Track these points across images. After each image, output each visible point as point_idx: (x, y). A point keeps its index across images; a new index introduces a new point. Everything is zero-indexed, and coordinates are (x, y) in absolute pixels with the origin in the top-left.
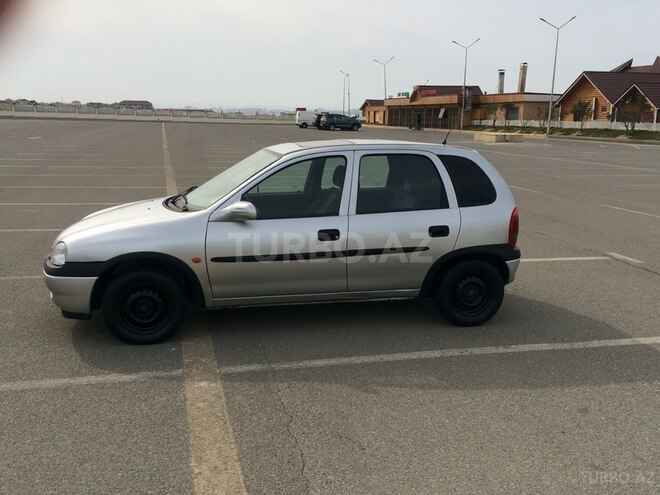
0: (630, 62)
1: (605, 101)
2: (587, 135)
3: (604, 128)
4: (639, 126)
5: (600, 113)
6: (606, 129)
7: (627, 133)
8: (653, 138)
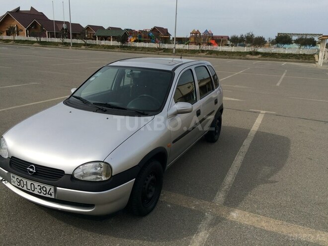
0: (19, 8)
1: (21, 26)
2: (18, 43)
3: (25, 39)
4: (43, 39)
5: (20, 32)
6: (26, 40)
7: (37, 42)
8: (51, 45)
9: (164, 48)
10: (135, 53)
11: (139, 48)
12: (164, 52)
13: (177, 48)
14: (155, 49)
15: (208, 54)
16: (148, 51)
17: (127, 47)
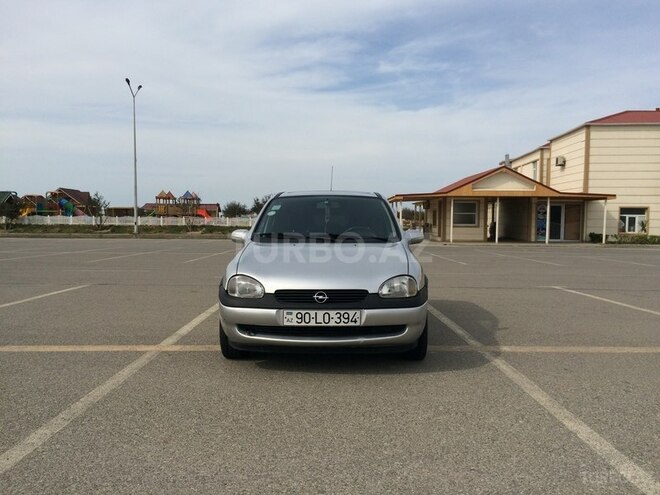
9: (111, 226)
10: (45, 237)
11: (52, 227)
12: (113, 231)
13: (139, 224)
14: (91, 227)
15: (205, 233)
16: (76, 232)
17: (21, 226)
